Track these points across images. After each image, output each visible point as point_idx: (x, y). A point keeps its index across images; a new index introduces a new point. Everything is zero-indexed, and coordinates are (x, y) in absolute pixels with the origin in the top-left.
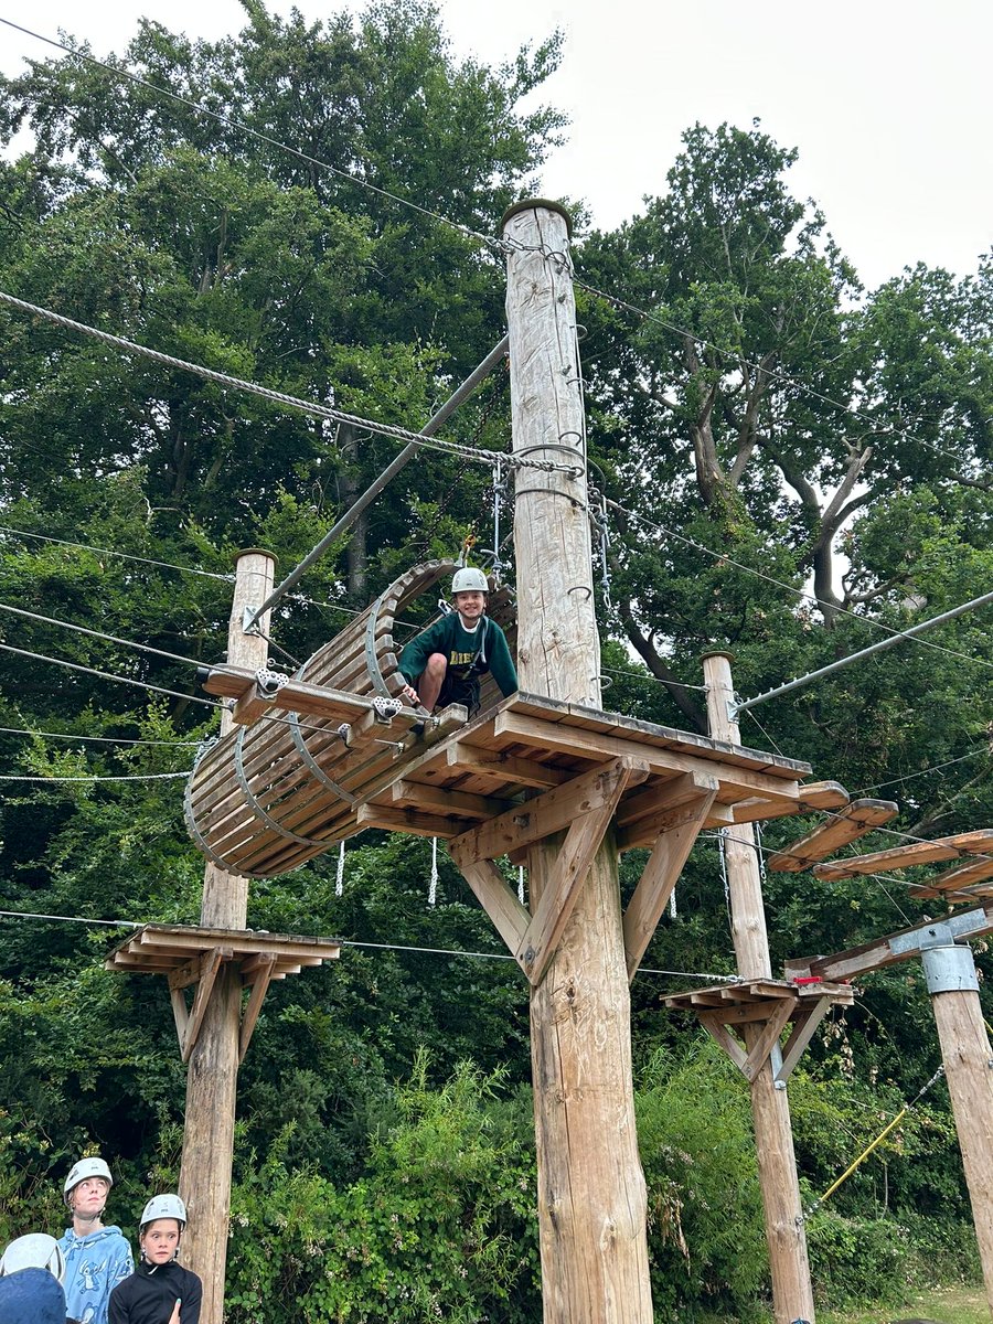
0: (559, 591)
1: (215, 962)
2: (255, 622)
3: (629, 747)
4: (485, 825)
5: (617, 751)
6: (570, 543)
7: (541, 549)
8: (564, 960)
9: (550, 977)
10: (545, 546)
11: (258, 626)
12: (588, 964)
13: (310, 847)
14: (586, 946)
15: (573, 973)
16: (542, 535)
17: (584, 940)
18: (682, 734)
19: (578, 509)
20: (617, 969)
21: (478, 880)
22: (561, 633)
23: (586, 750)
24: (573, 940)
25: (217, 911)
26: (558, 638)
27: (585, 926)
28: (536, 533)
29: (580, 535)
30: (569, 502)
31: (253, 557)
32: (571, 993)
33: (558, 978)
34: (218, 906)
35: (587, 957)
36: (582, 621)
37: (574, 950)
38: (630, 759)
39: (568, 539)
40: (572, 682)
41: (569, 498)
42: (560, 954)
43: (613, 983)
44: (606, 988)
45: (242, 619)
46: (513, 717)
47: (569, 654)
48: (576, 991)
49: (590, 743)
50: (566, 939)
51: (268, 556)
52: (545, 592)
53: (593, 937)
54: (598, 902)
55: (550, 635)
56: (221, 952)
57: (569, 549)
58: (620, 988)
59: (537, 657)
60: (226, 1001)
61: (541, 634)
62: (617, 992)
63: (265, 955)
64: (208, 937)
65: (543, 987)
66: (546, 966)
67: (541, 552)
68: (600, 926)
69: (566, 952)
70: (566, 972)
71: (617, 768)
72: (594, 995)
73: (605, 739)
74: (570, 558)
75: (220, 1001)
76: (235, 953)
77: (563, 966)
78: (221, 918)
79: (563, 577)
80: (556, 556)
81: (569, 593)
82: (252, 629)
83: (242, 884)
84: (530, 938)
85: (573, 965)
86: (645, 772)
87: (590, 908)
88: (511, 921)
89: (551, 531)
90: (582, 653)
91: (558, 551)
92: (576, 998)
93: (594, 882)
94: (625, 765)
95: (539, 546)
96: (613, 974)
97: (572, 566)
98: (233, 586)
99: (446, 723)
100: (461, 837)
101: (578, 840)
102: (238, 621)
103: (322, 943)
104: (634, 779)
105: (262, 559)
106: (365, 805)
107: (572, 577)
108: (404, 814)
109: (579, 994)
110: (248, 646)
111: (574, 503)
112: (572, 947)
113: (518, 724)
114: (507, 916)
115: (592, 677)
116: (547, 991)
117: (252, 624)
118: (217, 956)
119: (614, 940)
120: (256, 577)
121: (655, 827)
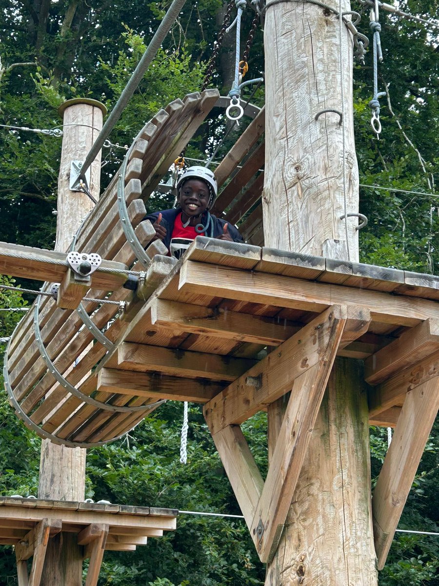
0: (306, 117)
1: (44, 534)
2: (82, 177)
3: (346, 294)
4: (230, 387)
5: (331, 299)
6: (321, 60)
7: (288, 69)
8: (295, 535)
9: (280, 554)
10: (291, 65)
11: (85, 181)
12: (321, 539)
13: (116, 414)
14: (320, 519)
15: (305, 549)
16: (289, 53)
17: (318, 512)
18: (411, 276)
19: (332, 18)
20: (359, 545)
21: (225, 448)
22: (305, 166)
23: (292, 301)
24: (306, 513)
25: (52, 481)
26: (301, 173)
27: (320, 497)
28: (283, 50)
29: (334, 48)
30: (320, 11)
31: (78, 108)
32: (301, 572)
33: (289, 555)
34: (53, 476)
35: (321, 531)
36: (331, 150)
37: (307, 523)
38: (344, 307)
39: (319, 55)
40: (316, 222)
41: (320, 6)
42: (291, 528)
43: (351, 561)
44: (341, 566)
45: (68, 175)
46: (196, 267)
47: (314, 190)
48: (306, 569)
49: (295, 292)
50: (299, 512)
51: (94, 105)
52: (290, 120)
53: (329, 511)
54: (336, 470)
55: (293, 170)
56: (49, 523)
57: (320, 67)
58: (361, 566)
59: (277, 196)
60: (64, 573)
61: (283, 170)
62: (357, 570)
63: (96, 526)
64: (35, 508)
65: (274, 565)
66: (275, 541)
67: (286, 74)
68: (337, 497)
69: (297, 527)
70: (298, 548)
71: (330, 319)
72: (327, 573)
73: (315, 286)
74: (320, 77)
75: (58, 573)
76: (65, 525)
77: (294, 542)
78: (57, 489)
79: (311, 101)
80: (303, 76)
81: (316, 118)
82: (78, 185)
83: (79, 455)
84: (261, 511)
85: (305, 540)
86: (363, 323)
87: (326, 477)
88: (247, 492)
89: (298, 47)
90: (329, 188)
91: (306, 70)
92: (306, 578)
93: (333, 448)
94: (336, 315)
95: (285, 66)
96: (352, 550)
97: (322, 87)
98: (60, 139)
99: (152, 277)
100: (213, 401)
101: (298, 403)
102: (65, 178)
103: (155, 513)
104: (350, 330)
105: (88, 109)
106: (103, 369)
107: (321, 99)
108: (148, 378)
109: (309, 573)
110: (76, 203)
111: (327, 11)
112: (304, 520)
113: (201, 274)
114: (245, 487)
115: (342, 214)
116: (278, 569)
117: (78, 181)
118: (45, 528)
119: (356, 512)
120: (82, 129)
121: (403, 384)
